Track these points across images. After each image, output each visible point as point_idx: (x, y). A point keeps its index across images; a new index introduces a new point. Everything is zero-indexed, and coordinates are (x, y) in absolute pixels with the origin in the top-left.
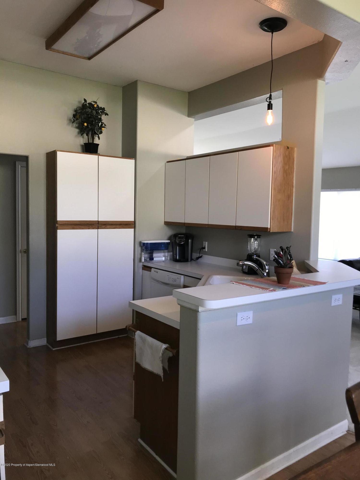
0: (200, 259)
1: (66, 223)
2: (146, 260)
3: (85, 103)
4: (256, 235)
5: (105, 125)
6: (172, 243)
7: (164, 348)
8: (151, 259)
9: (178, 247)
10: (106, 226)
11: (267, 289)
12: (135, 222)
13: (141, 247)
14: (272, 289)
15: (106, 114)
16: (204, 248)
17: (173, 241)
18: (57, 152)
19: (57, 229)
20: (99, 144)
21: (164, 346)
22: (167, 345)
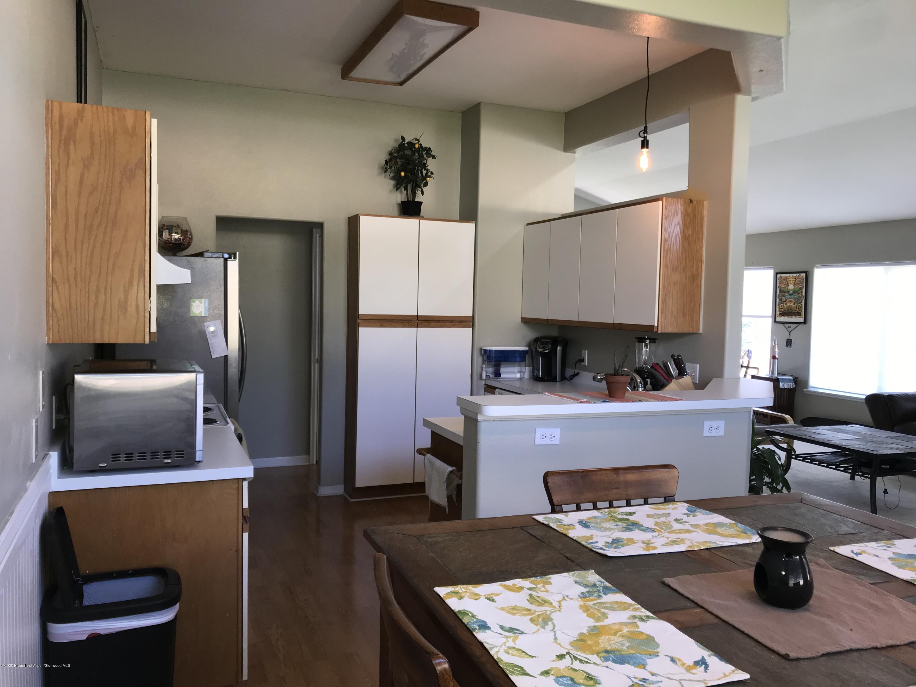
0: (575, 378)
1: (372, 318)
2: (489, 376)
3: (404, 143)
4: (647, 339)
5: (432, 173)
6: (532, 351)
7: (450, 471)
8: (498, 374)
9: (540, 359)
10: (429, 324)
11: (579, 400)
12: (473, 317)
13: (483, 356)
14: (585, 400)
15: (434, 157)
16: (583, 361)
17: (533, 348)
18: (360, 217)
19: (359, 327)
20: (422, 203)
21: (450, 469)
22: (454, 468)
